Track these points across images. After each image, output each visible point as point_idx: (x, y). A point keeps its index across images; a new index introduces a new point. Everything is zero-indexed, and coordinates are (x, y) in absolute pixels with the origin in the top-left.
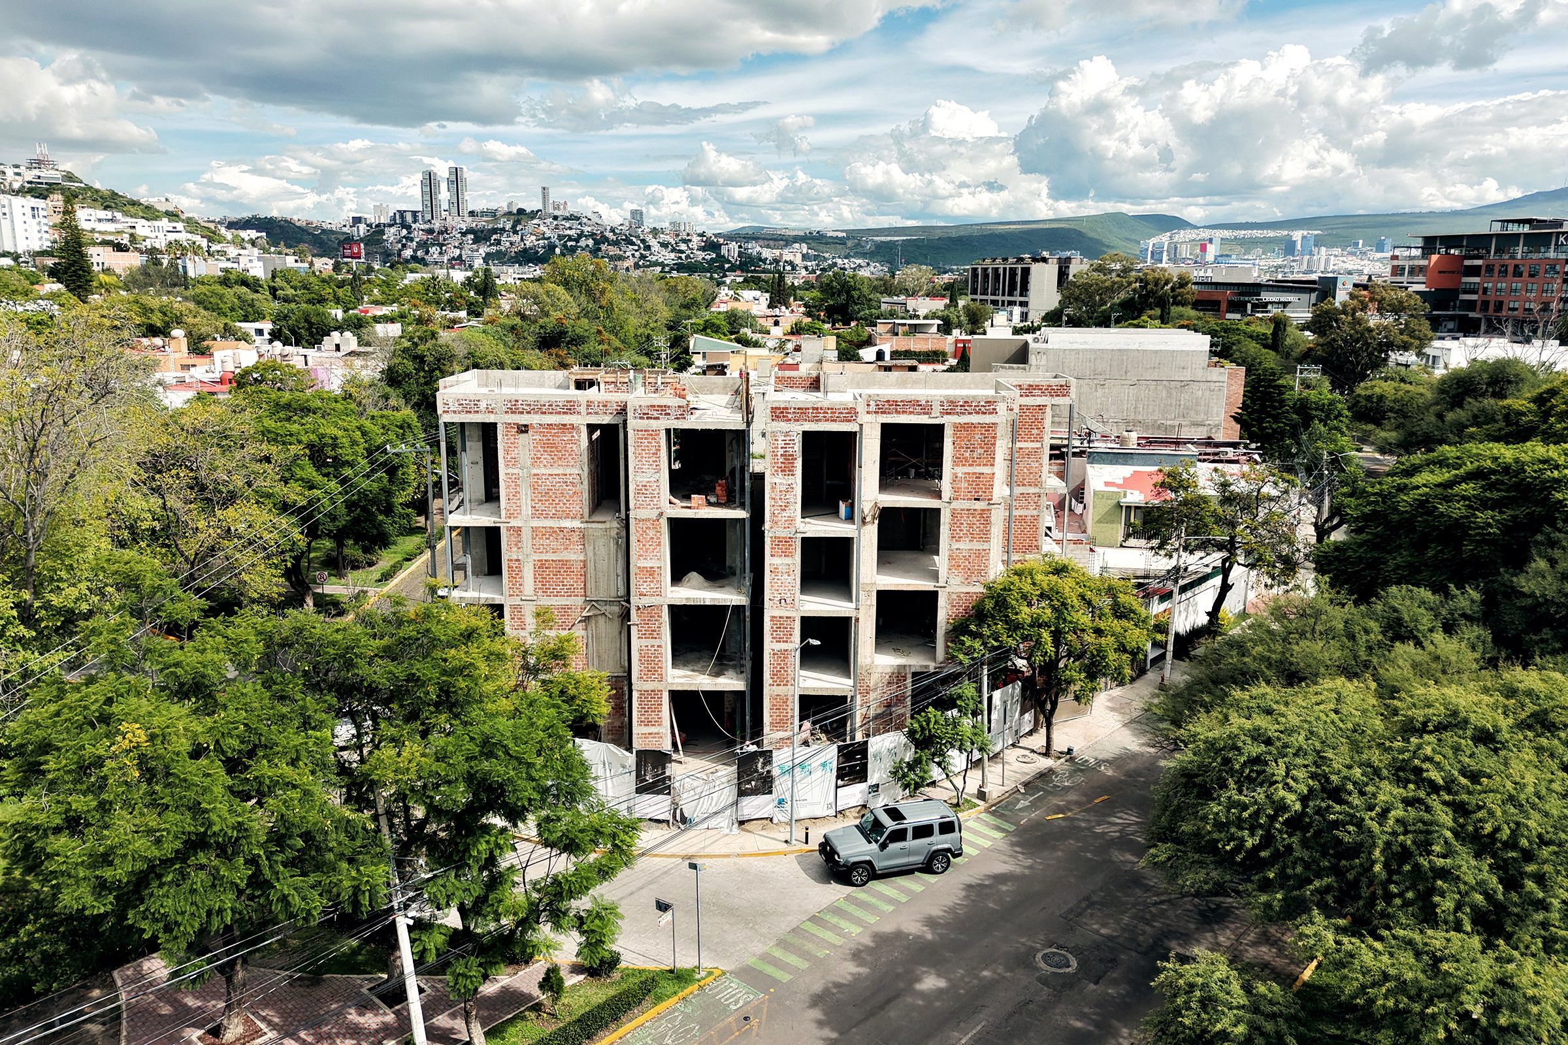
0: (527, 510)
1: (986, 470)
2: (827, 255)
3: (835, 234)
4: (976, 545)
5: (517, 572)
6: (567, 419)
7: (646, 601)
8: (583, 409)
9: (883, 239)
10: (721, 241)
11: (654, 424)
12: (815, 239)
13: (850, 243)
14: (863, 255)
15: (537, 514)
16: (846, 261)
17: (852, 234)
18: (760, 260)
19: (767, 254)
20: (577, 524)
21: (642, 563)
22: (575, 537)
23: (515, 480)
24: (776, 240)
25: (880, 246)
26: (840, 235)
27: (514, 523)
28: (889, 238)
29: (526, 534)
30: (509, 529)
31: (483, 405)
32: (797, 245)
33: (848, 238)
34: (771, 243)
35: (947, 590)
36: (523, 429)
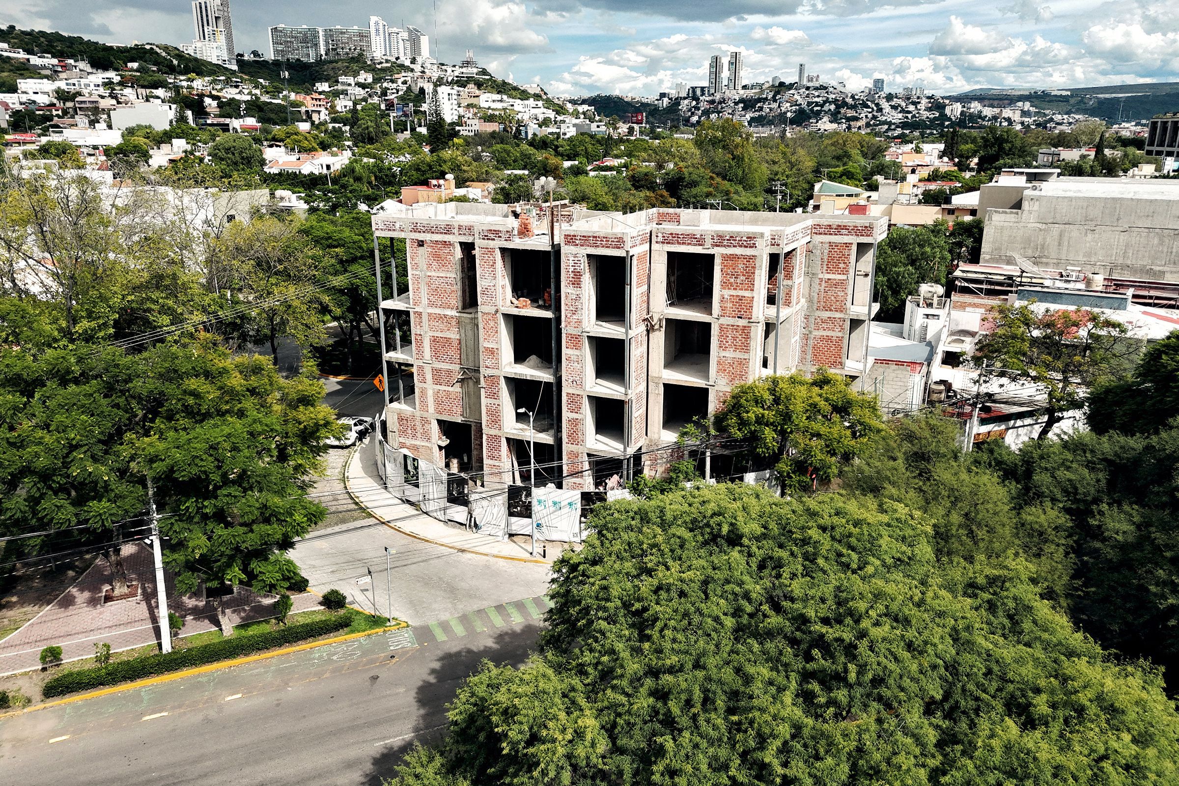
0: (425, 301)
1: (747, 294)
2: (1047, 112)
3: (1059, 93)
4: (739, 355)
5: (420, 343)
6: (447, 238)
7: (489, 372)
8: (456, 231)
9: (1107, 96)
10: (947, 102)
11: (491, 244)
12: (1041, 98)
13: (1072, 101)
14: (1084, 111)
15: (431, 304)
16: (1065, 117)
17: (1075, 92)
18: (980, 117)
19: (988, 112)
20: (454, 313)
21: (486, 345)
22: (454, 323)
23: (417, 278)
24: (1001, 99)
25: (1101, 102)
26: (1064, 93)
27: (417, 309)
28: (1114, 95)
29: (425, 317)
30: (415, 313)
31: (397, 226)
32: (1020, 104)
33: (1072, 96)
34: (996, 103)
35: (716, 388)
36: (421, 244)
